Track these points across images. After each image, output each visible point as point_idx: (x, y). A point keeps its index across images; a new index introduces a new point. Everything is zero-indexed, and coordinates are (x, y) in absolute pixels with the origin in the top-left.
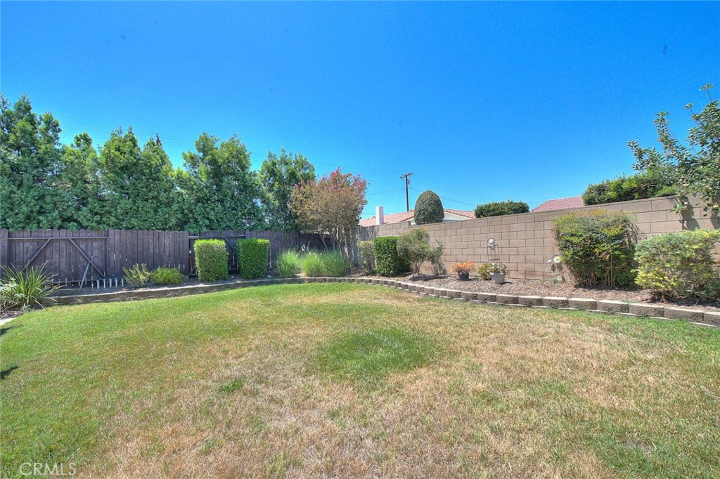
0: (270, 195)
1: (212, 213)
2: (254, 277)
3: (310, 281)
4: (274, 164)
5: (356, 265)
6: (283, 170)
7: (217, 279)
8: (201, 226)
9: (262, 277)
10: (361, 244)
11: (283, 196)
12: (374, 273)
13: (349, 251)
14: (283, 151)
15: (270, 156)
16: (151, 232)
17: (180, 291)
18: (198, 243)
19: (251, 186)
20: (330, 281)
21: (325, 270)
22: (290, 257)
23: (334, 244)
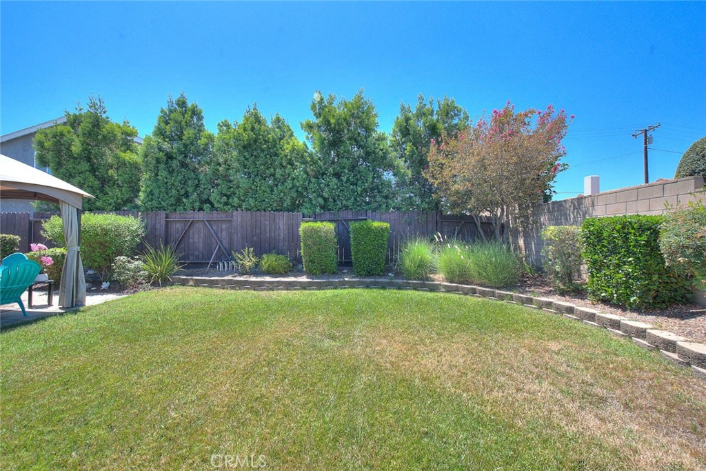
0: (400, 163)
1: (326, 189)
2: (369, 274)
3: (449, 290)
4: (407, 120)
5: (539, 269)
6: (420, 126)
7: (323, 272)
8: (315, 206)
9: (379, 275)
10: (550, 231)
11: (420, 163)
12: (579, 293)
13: (527, 244)
14: (421, 98)
15: (403, 109)
16: (267, 213)
17: (276, 284)
18: (304, 226)
19: (374, 152)
20: (483, 294)
21: (476, 274)
22: (419, 250)
23: (497, 232)
